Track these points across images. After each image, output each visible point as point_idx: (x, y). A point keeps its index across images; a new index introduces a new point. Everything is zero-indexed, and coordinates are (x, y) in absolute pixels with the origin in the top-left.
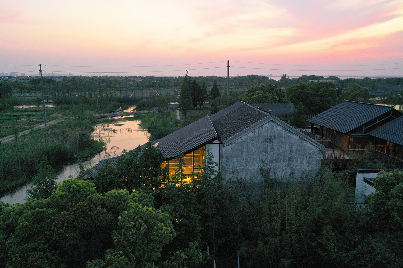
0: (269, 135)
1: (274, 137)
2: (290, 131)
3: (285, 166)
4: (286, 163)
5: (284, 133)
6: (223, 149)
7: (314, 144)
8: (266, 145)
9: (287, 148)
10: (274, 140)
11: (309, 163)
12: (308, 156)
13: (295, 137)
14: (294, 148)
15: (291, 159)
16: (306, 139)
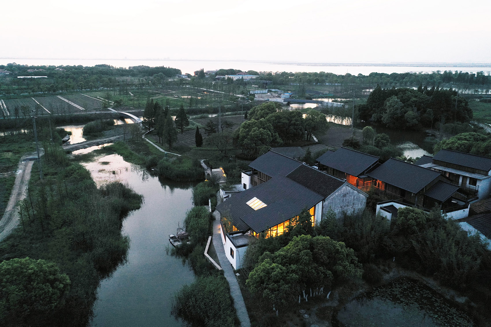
0: (345, 192)
1: (347, 193)
2: (354, 189)
3: (351, 208)
4: (351, 206)
5: (351, 191)
6: (324, 204)
7: (364, 194)
8: (343, 199)
9: (352, 198)
10: (347, 195)
11: (361, 204)
12: (361, 200)
13: (356, 192)
14: (355, 197)
15: (353, 204)
16: (361, 192)
